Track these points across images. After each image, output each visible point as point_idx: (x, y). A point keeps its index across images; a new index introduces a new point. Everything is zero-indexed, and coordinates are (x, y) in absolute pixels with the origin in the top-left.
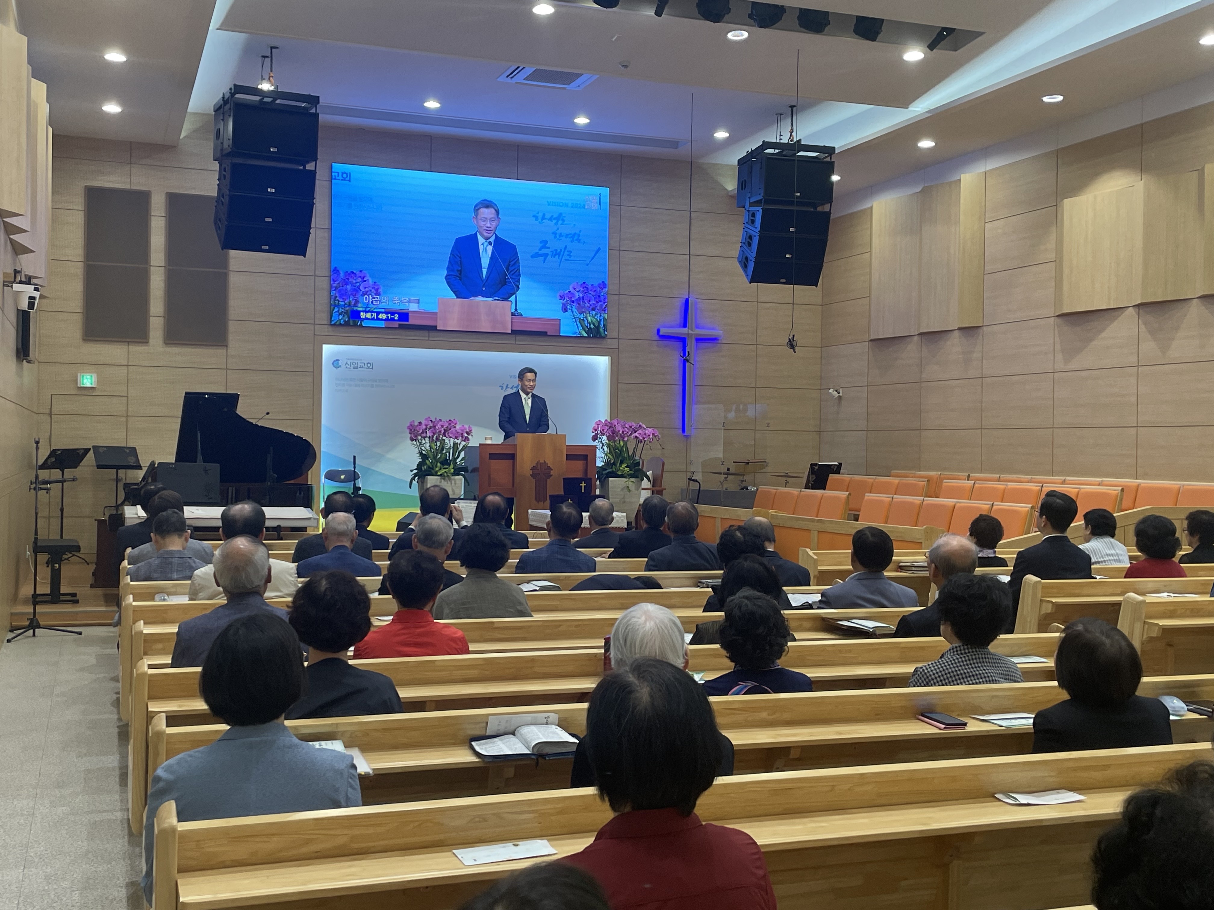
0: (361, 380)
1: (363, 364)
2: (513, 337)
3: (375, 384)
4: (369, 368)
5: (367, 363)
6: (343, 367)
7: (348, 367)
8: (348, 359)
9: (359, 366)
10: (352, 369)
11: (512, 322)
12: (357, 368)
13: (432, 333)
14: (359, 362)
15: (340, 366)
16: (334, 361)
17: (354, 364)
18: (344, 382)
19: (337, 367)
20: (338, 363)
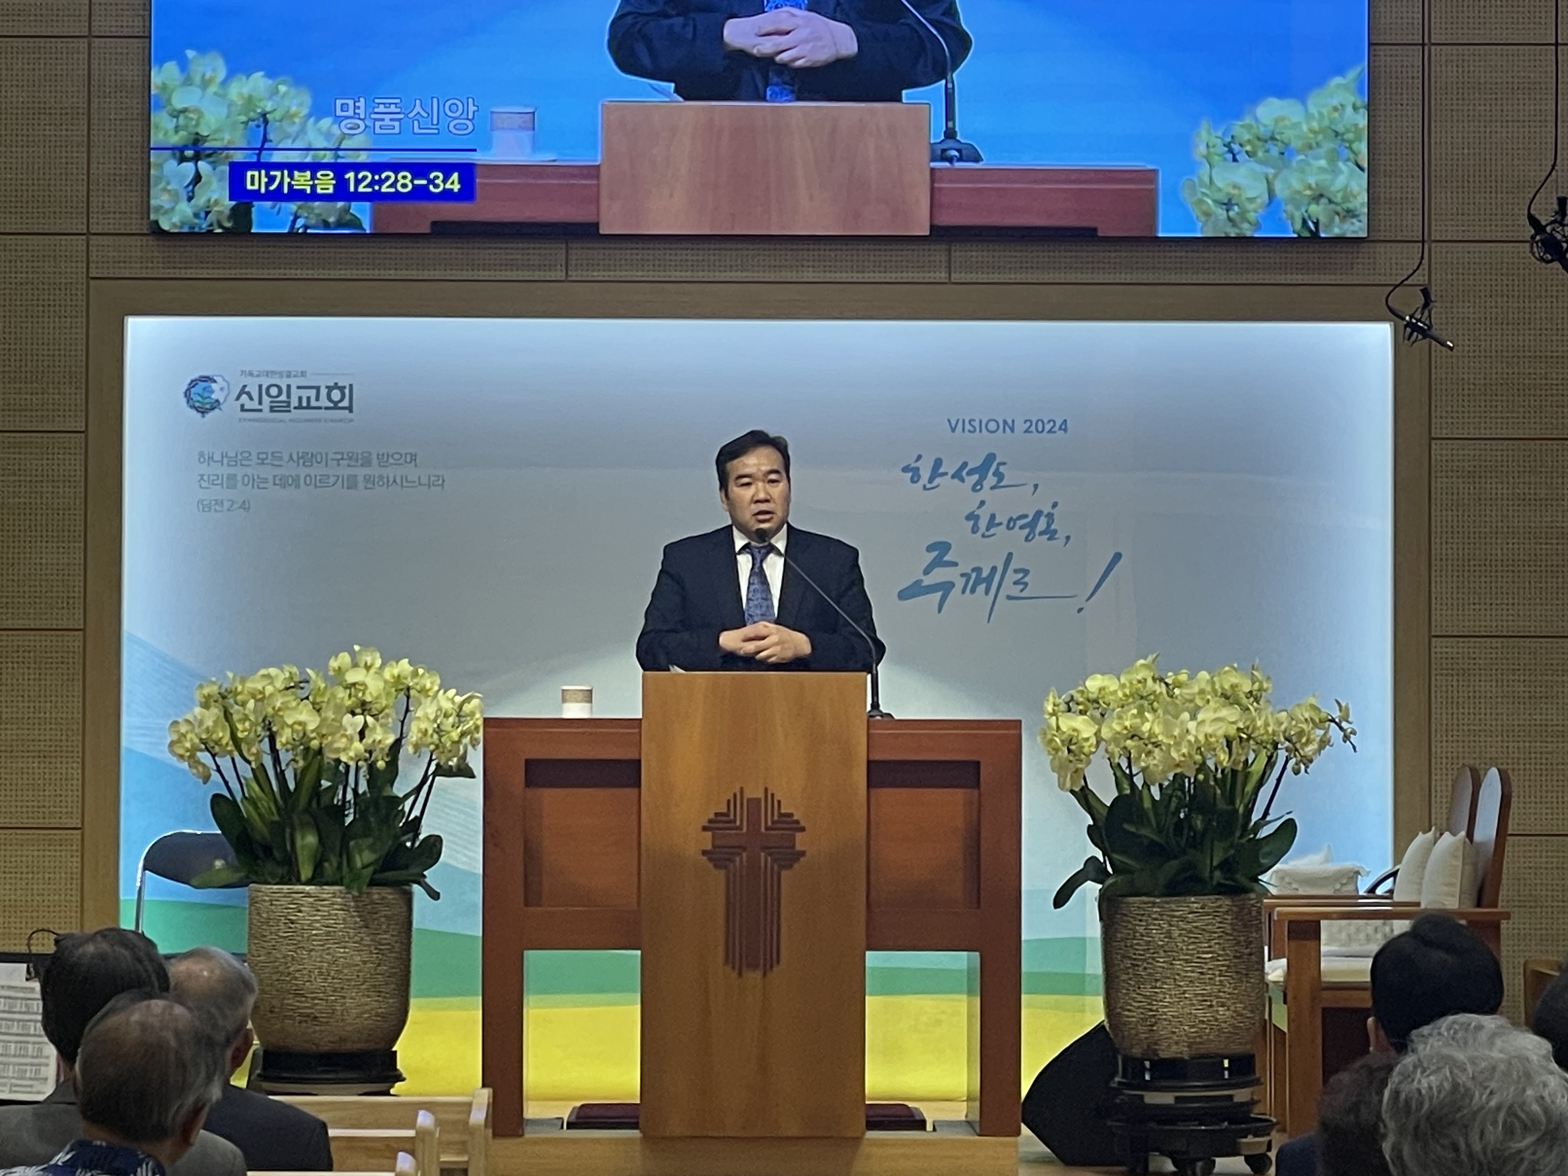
0: (307, 459)
1: (312, 393)
2: (938, 252)
3: (361, 472)
4: (336, 406)
5: (330, 389)
6: (231, 406)
7: (249, 405)
8: (251, 374)
9: (294, 402)
10: (266, 413)
11: (932, 189)
12: (286, 407)
13: (580, 252)
14: (294, 382)
15: (216, 405)
16: (193, 383)
17: (274, 391)
18: (232, 471)
19: (208, 406)
20: (212, 392)
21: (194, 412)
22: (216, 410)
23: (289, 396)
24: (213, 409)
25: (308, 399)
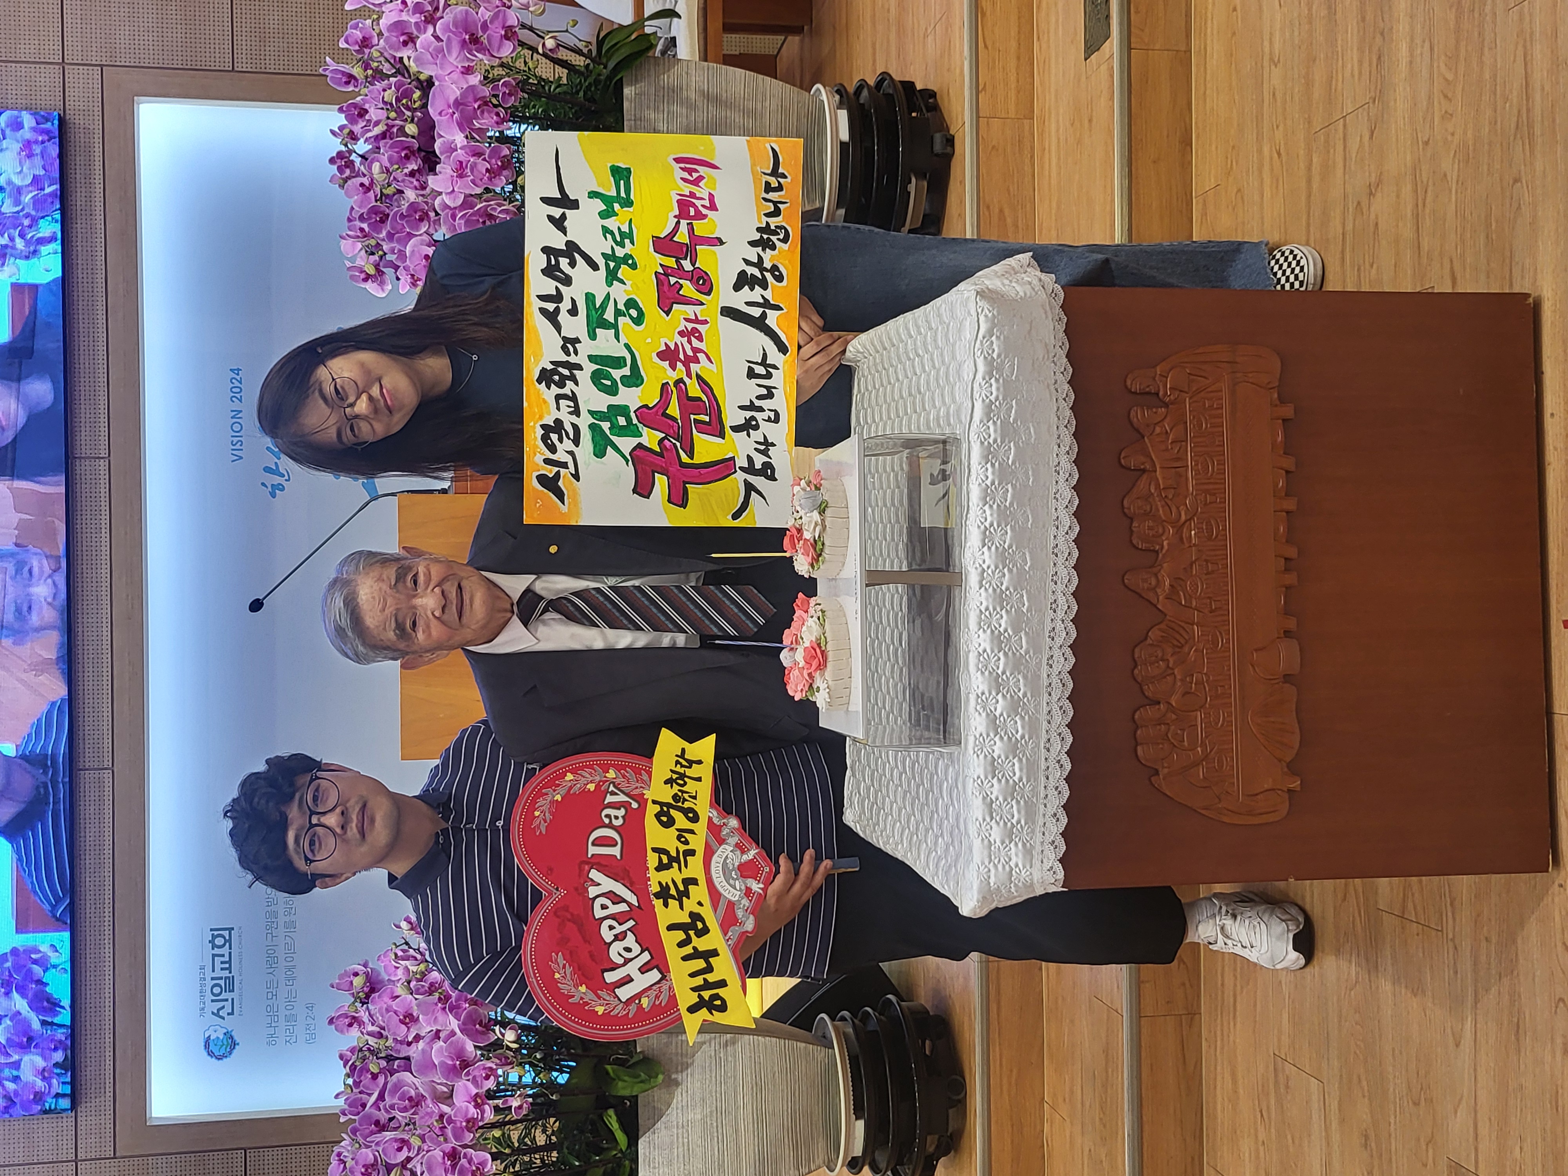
1: (218, 960)
2: (81, 468)
4: (229, 941)
5: (214, 947)
6: (230, 1023)
7: (228, 1009)
8: (203, 1009)
9: (226, 973)
10: (235, 995)
12: (231, 981)
14: (209, 974)
15: (229, 1036)
16: (211, 1054)
17: (217, 990)
18: (282, 1019)
19: (230, 1041)
20: (218, 1038)
21: (235, 1051)
22: (233, 1034)
23: (221, 978)
24: (232, 1037)
25: (222, 963)
